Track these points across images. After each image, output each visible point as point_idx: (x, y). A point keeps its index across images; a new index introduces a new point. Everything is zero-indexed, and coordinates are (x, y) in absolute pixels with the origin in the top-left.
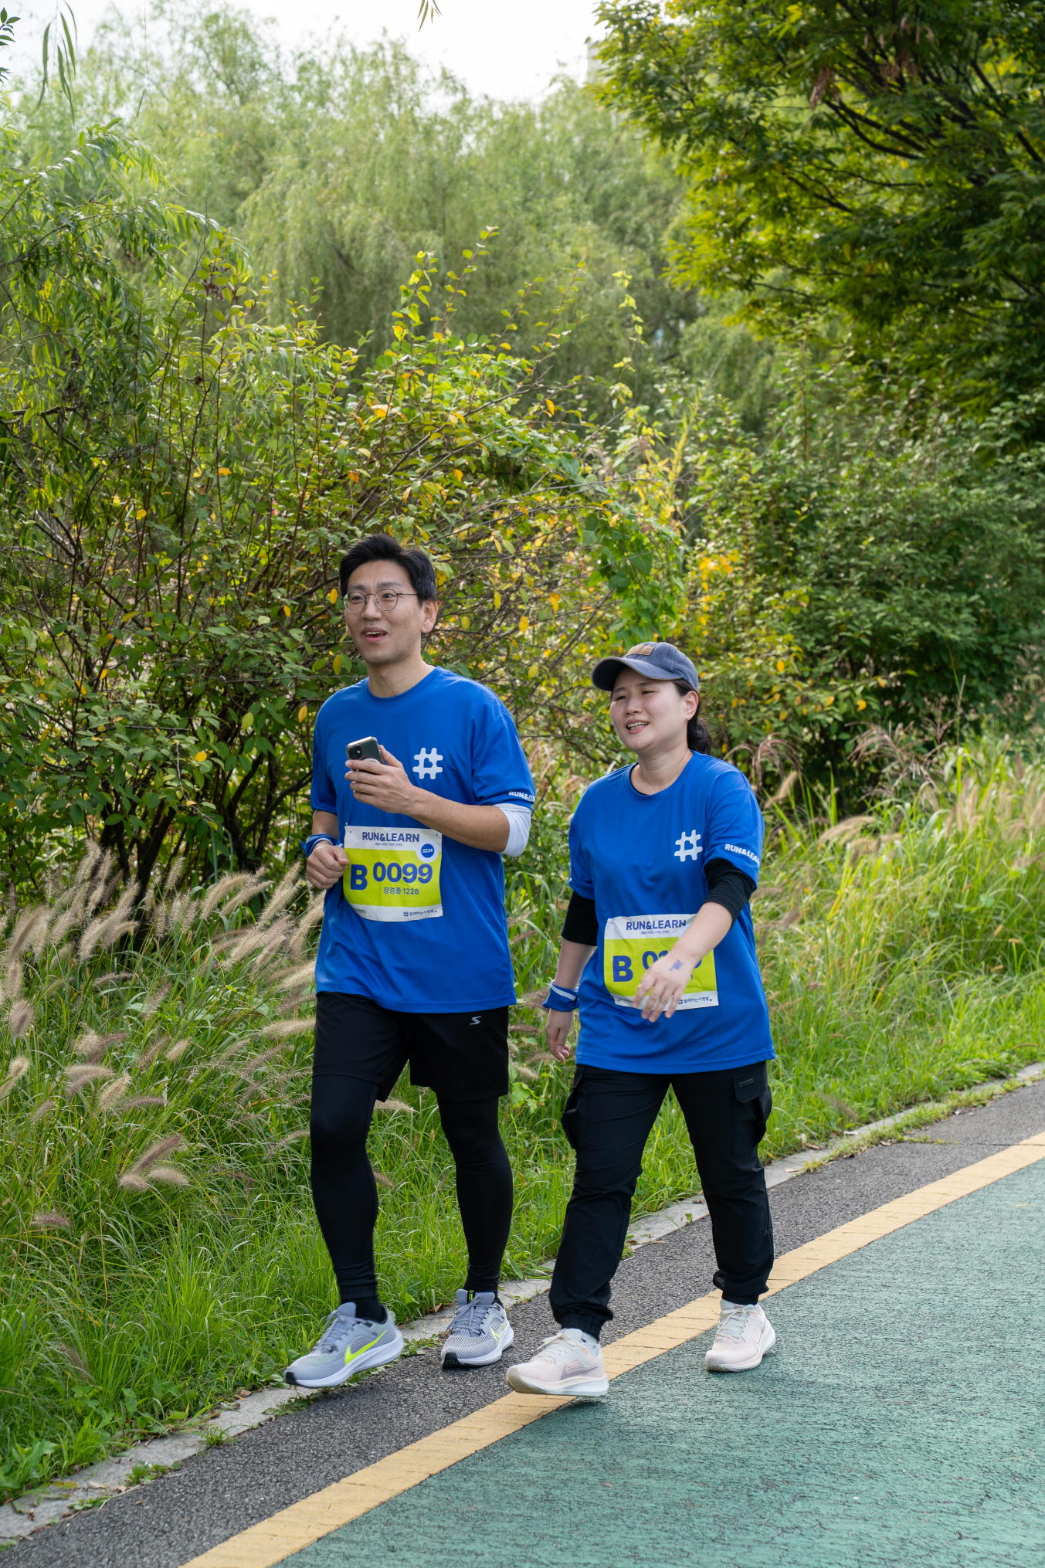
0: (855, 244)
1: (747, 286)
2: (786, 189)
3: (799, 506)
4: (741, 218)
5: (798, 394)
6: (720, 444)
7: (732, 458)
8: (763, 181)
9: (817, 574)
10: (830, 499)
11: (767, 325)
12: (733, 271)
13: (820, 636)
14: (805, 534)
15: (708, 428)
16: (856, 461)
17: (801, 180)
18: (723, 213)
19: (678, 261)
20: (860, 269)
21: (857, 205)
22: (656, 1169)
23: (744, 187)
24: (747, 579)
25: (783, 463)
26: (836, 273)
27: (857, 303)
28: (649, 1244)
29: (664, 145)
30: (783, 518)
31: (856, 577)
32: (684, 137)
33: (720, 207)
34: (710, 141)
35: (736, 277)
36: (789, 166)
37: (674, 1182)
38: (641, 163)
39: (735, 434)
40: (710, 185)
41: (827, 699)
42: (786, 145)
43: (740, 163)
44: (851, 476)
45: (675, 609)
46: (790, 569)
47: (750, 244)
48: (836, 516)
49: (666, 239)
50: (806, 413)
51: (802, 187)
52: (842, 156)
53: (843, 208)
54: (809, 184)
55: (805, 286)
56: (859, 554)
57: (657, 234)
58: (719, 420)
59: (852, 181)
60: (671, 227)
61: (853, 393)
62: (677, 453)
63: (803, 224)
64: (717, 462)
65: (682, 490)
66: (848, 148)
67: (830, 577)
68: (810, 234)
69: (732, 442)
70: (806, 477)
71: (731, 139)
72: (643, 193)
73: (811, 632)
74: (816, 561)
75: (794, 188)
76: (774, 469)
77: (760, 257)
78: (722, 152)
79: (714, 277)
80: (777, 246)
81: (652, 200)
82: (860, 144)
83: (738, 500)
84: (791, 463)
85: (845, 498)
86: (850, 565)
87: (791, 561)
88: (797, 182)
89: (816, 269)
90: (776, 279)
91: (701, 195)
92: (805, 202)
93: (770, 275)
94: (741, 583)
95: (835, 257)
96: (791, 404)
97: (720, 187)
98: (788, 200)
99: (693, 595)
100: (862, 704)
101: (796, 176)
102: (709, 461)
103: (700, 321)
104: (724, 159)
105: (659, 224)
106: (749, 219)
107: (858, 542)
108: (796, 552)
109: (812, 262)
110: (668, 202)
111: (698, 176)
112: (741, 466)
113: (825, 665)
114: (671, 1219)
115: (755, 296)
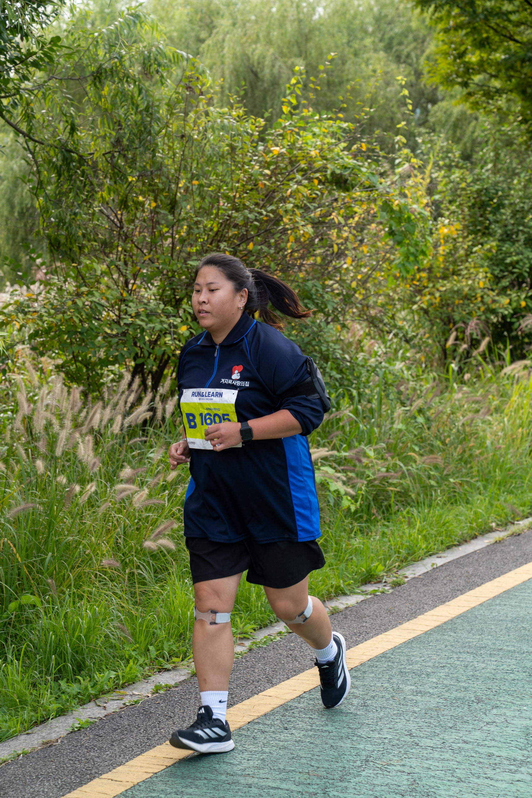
0: (523, 61)
1: (465, 85)
2: (487, 32)
3: (491, 199)
4: (463, 48)
5: (492, 140)
6: (449, 167)
7: (456, 174)
8: (474, 28)
9: (501, 235)
10: (508, 196)
11: (476, 105)
12: (458, 76)
13: (502, 268)
14: (494, 214)
15: (443, 159)
16: (522, 175)
17: (495, 27)
18: (453, 46)
19: (429, 72)
20: (526, 74)
21: (525, 40)
22: (417, 540)
23: (464, 32)
24: (464, 238)
25: (484, 177)
26: (512, 77)
27: (524, 92)
28: (414, 578)
29: (422, 10)
30: (483, 206)
31: (522, 237)
32: (433, 6)
33: (452, 43)
34: (447, 8)
35: (459, 80)
36: (488, 20)
37: (427, 547)
38: (410, 20)
39: (458, 162)
40: (446, 31)
41: (505, 301)
42: (486, 10)
43: (462, 18)
44: (519, 183)
45: (427, 252)
46: (487, 232)
47: (467, 62)
48: (511, 204)
49: (422, 60)
50: (496, 150)
51: (496, 31)
52: (517, 14)
53: (517, 41)
54: (499, 29)
55: (497, 84)
56: (524, 225)
57: (418, 57)
58: (450, 155)
59: (522, 27)
60: (425, 54)
61: (521, 140)
62: (427, 172)
63: (495, 50)
64: (448, 177)
65: (430, 191)
66: (521, 9)
67: (507, 237)
68: (499, 56)
69: (457, 166)
70: (496, 184)
71: (458, 6)
72: (411, 37)
73: (498, 265)
74: (500, 228)
75: (491, 32)
76: (478, 180)
77: (473, 69)
78: (453, 13)
79: (448, 80)
80: (481, 63)
81: (415, 40)
82: (527, 7)
83: (459, 196)
84: (488, 177)
85: (516, 195)
86: (519, 230)
87: (487, 228)
88: (492, 28)
89: (502, 74)
90: (480, 80)
91: (442, 36)
92: (497, 39)
93: (477, 78)
94: (461, 240)
95: (512, 67)
96: (487, 146)
97: (452, 32)
98: (487, 38)
99: (436, 246)
100: (523, 304)
101: (493, 25)
102: (444, 177)
103: (440, 104)
104: (455, 17)
105: (419, 52)
106: (466, 49)
107: (523, 218)
108: (490, 224)
109: (499, 71)
110: (423, 42)
111: (440, 26)
112: (461, 179)
113: (505, 283)
114: (424, 565)
115: (469, 90)
